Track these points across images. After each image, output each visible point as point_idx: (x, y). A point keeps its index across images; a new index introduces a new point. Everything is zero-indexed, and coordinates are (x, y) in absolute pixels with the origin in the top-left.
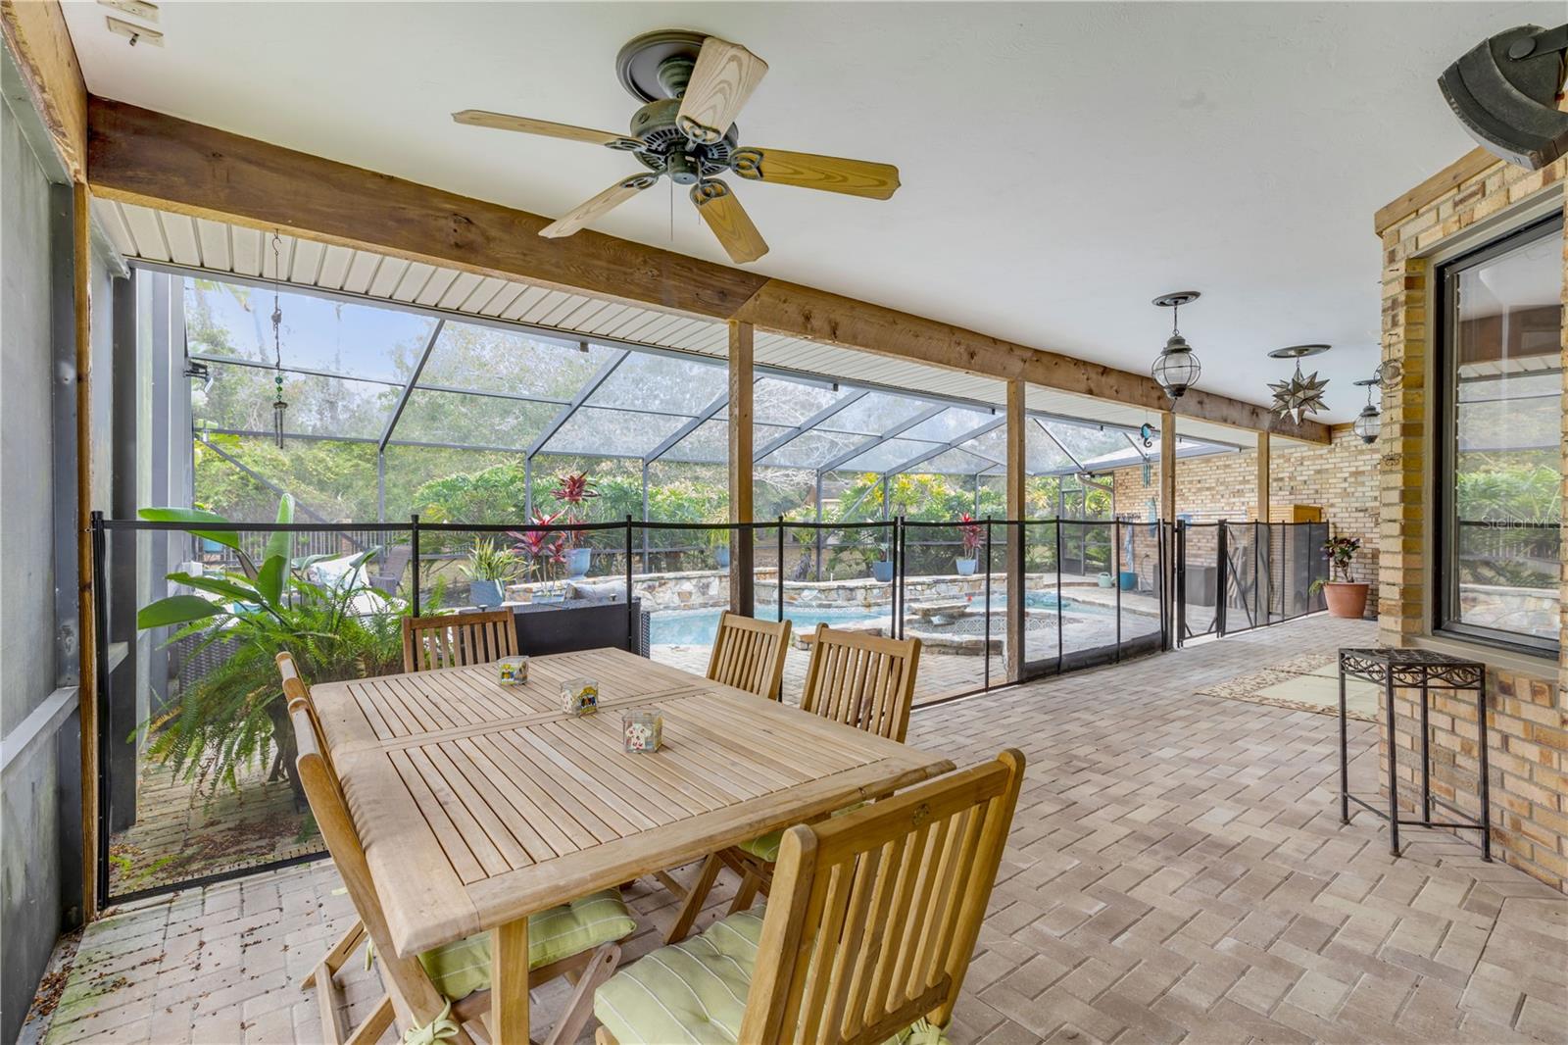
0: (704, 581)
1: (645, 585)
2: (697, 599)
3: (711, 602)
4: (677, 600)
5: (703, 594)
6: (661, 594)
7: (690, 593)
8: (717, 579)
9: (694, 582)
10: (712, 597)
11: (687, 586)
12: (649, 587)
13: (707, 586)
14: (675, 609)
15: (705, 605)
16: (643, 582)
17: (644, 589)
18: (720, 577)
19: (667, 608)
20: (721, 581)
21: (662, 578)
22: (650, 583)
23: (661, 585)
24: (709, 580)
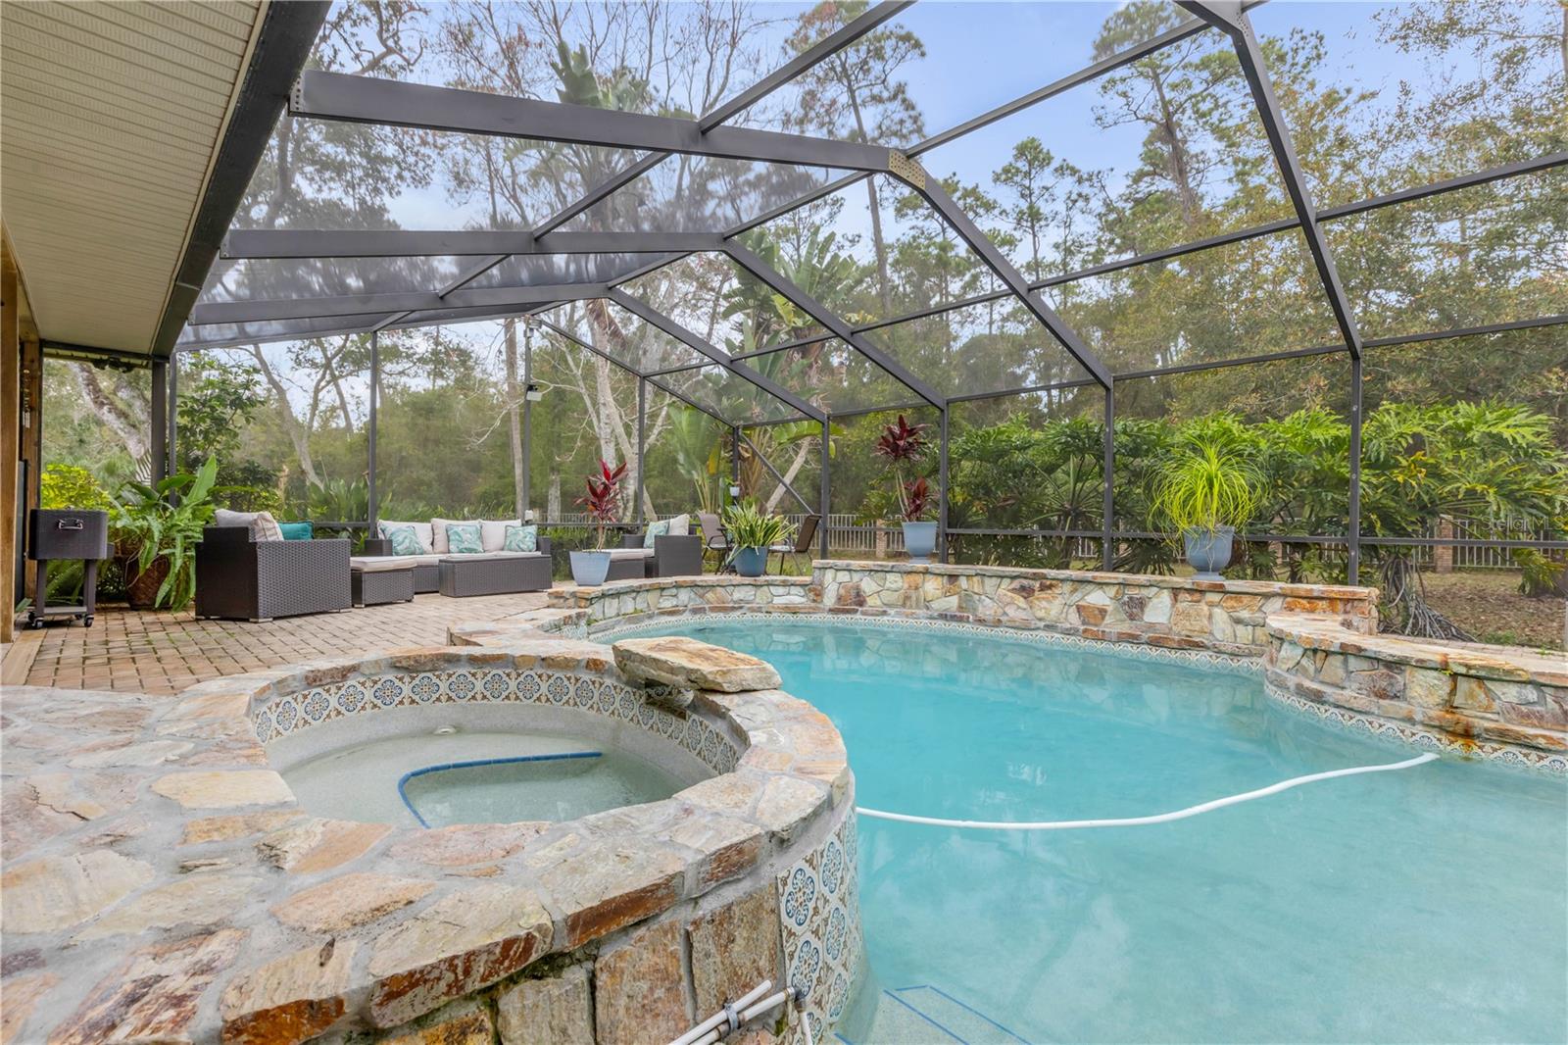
0: (1134, 592)
1: (1016, 584)
2: (1114, 624)
3: (1145, 637)
4: (1074, 619)
5: (1132, 617)
6: (1044, 604)
7: (1103, 612)
8: (1166, 597)
9: (1112, 591)
10: (1151, 626)
11: (1097, 598)
12: (1023, 588)
13: (1141, 604)
14: (1068, 632)
15: (1132, 639)
16: (1013, 578)
17: (1014, 590)
18: (1175, 591)
19: (1049, 627)
20: (1175, 599)
21: (1044, 577)
22: (1025, 582)
23: (1043, 588)
24: (1145, 592)
